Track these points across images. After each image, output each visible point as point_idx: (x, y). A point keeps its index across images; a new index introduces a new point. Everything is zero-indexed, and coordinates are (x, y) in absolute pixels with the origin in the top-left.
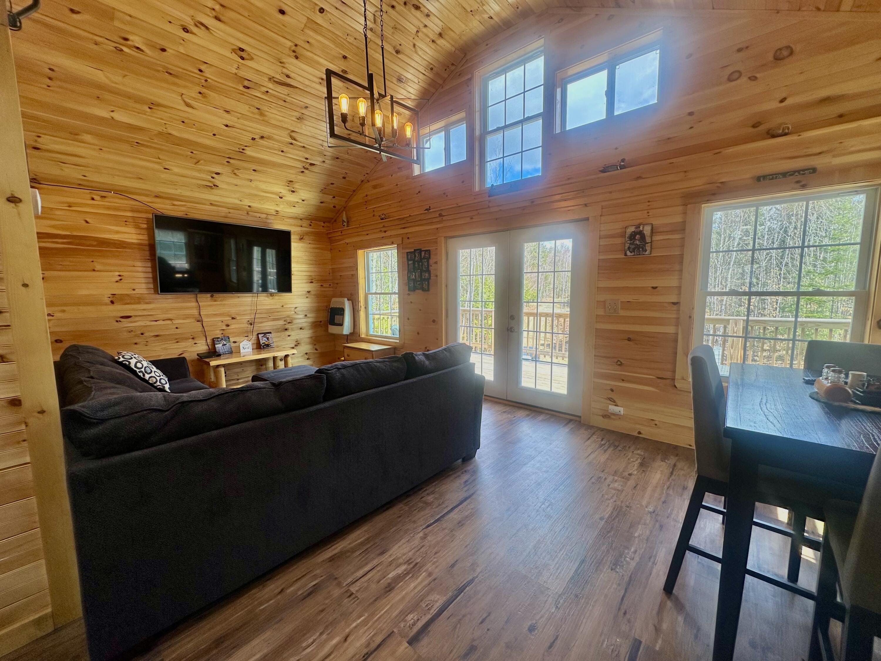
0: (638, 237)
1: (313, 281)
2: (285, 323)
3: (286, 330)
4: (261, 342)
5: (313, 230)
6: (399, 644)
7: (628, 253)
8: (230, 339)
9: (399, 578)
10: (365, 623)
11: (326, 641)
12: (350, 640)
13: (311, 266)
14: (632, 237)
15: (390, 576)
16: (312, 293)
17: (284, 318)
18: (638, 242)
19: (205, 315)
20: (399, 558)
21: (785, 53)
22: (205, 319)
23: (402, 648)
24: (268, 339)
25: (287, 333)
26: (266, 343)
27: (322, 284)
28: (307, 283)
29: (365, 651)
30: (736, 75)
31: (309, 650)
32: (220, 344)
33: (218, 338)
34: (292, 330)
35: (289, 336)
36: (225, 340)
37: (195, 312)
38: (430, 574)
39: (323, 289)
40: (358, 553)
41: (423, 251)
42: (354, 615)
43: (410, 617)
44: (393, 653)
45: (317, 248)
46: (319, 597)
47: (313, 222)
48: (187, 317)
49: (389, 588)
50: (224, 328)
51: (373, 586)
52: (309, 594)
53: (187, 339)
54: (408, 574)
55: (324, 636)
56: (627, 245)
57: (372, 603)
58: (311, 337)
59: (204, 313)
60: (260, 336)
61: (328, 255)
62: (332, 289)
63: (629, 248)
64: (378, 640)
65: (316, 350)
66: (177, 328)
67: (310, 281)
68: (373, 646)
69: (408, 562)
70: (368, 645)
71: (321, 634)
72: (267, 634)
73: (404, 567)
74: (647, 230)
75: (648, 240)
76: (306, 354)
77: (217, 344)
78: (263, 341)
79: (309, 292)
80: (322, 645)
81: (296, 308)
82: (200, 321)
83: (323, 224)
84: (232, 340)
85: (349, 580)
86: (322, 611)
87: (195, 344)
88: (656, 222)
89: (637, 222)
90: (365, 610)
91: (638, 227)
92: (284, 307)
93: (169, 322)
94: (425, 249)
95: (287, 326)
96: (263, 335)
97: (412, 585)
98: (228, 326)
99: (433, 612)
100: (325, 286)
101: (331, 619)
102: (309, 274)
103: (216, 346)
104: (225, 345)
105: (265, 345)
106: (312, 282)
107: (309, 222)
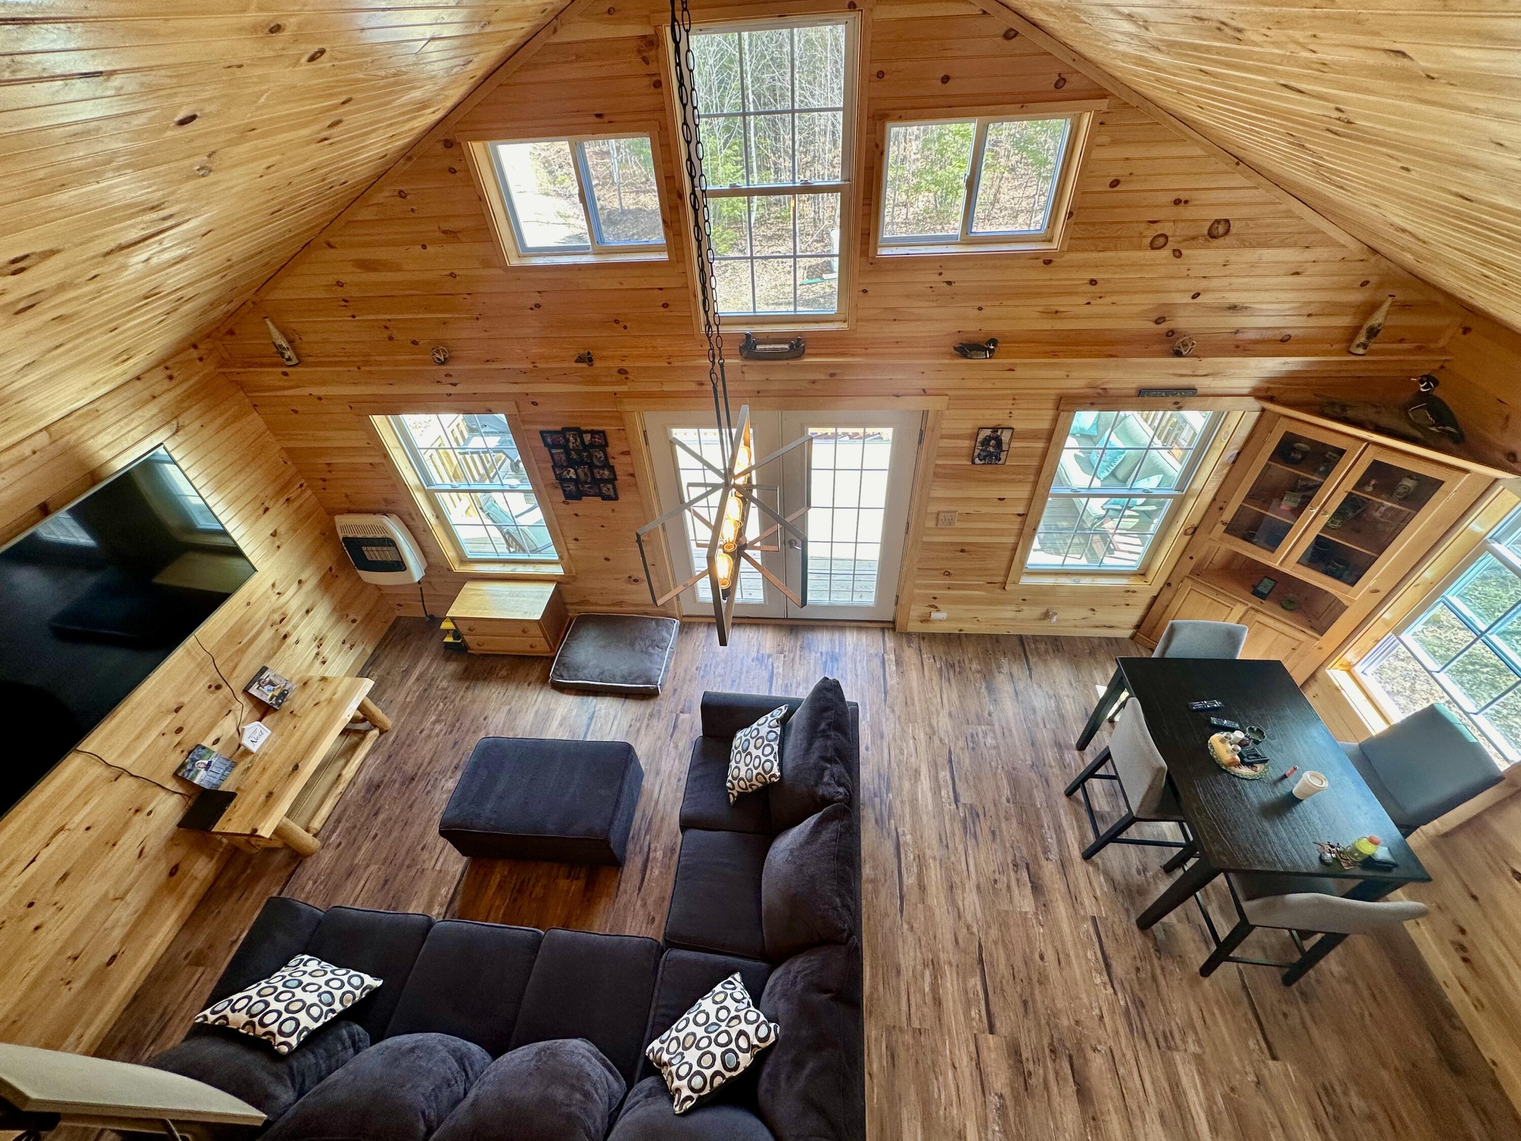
0: (993, 442)
1: (266, 505)
2: (275, 627)
3: (285, 637)
4: (266, 699)
5: (186, 386)
6: (986, 1039)
7: (977, 461)
8: (204, 744)
9: (935, 987)
10: (952, 1045)
11: (945, 1079)
12: (957, 1065)
13: (242, 477)
14: (986, 442)
15: (927, 989)
16: (282, 530)
17: (267, 620)
18: (992, 449)
19: (119, 756)
20: (915, 966)
21: (1221, 229)
22: (126, 763)
23: (991, 1042)
24: (271, 683)
25: (291, 640)
26: (277, 693)
27: (286, 497)
28: (258, 518)
29: (974, 1063)
30: (1162, 240)
31: (943, 1097)
32: (198, 772)
33: (183, 766)
34: (295, 627)
35: (297, 642)
36: (201, 757)
37: (97, 770)
38: (950, 964)
39: (296, 504)
40: (881, 988)
41: (587, 432)
42: (939, 1044)
43: (973, 1013)
44: (989, 1048)
45: (223, 427)
46: (902, 1053)
47: (168, 364)
48: (88, 792)
49: (938, 1002)
50: (178, 738)
51: (926, 1010)
52: (893, 1057)
53: (127, 824)
54: (936, 977)
55: (940, 1079)
56: (977, 452)
57: (940, 1024)
58: (334, 609)
59: (115, 756)
60: (254, 691)
61: (255, 422)
62: (309, 492)
63: (979, 455)
64: (972, 1048)
65: (354, 621)
66: (88, 829)
67: (261, 511)
68: (974, 1055)
69: (925, 965)
70: (971, 1059)
71: (937, 1079)
72: (905, 1114)
73: (927, 973)
74: (1005, 436)
75: (1005, 447)
76: (344, 643)
77: (193, 777)
78: (266, 695)
79: (274, 534)
80: (946, 1086)
81: (273, 585)
82: (121, 773)
83: (195, 354)
84: (207, 743)
85: (904, 1019)
86: (917, 1062)
87: (150, 813)
88: (1018, 425)
89: (993, 423)
90: (942, 1035)
91: (995, 429)
92: (252, 601)
93: (61, 837)
94: (590, 428)
95: (283, 631)
96: (256, 685)
97: (949, 985)
98: (179, 730)
99: (981, 995)
100: (293, 496)
101: (929, 1062)
102: (248, 497)
103: (196, 782)
104: (209, 764)
105: (278, 698)
106: (266, 510)
107: (161, 374)
